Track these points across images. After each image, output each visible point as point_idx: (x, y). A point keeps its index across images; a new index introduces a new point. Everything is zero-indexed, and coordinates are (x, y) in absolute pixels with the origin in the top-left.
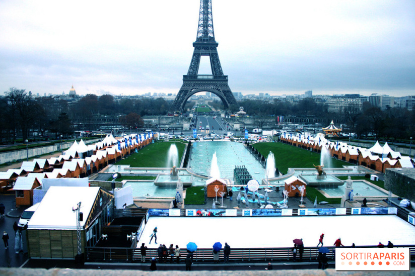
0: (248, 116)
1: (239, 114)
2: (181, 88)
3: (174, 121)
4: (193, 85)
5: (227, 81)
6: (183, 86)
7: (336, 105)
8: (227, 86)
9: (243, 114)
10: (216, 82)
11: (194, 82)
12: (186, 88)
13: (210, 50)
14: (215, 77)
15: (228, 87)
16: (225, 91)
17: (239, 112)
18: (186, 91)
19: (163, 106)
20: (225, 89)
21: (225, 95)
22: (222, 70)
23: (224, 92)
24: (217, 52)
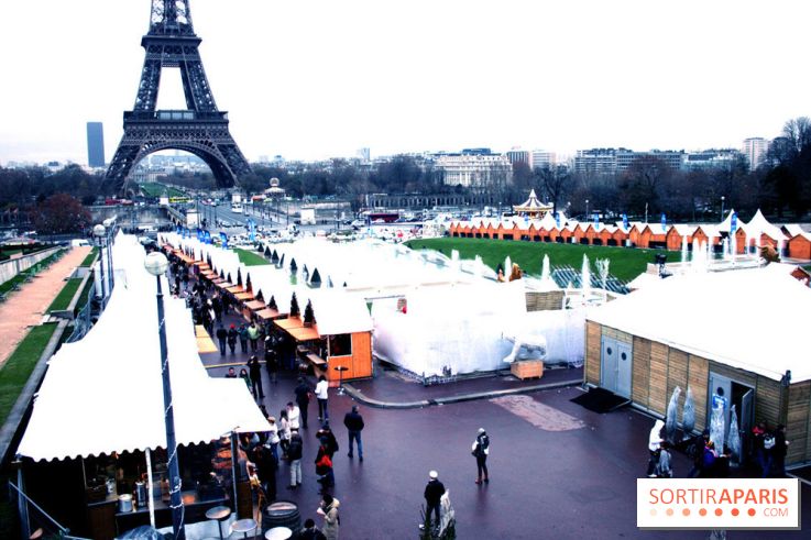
0: (289, 199)
1: (269, 195)
2: (122, 142)
3: (125, 217)
4: (149, 134)
5: (227, 123)
6: (124, 137)
7: (461, 169)
8: (227, 135)
9: (278, 194)
10: (203, 127)
11: (152, 127)
12: (133, 141)
13: (184, 54)
14: (199, 115)
15: (230, 137)
16: (224, 146)
17: (270, 190)
18: (135, 147)
19: (82, 183)
20: (224, 141)
21: (225, 156)
22: (211, 99)
23: (222, 148)
24: (199, 57)
